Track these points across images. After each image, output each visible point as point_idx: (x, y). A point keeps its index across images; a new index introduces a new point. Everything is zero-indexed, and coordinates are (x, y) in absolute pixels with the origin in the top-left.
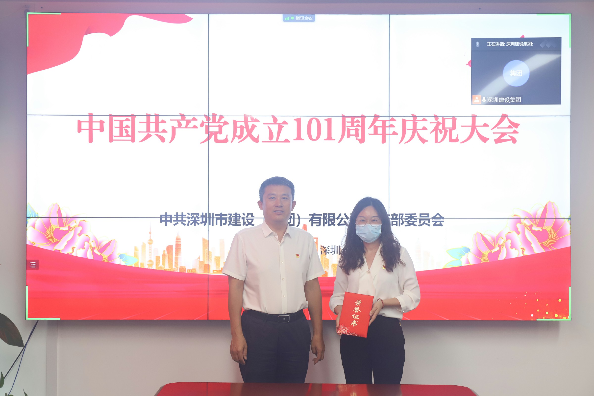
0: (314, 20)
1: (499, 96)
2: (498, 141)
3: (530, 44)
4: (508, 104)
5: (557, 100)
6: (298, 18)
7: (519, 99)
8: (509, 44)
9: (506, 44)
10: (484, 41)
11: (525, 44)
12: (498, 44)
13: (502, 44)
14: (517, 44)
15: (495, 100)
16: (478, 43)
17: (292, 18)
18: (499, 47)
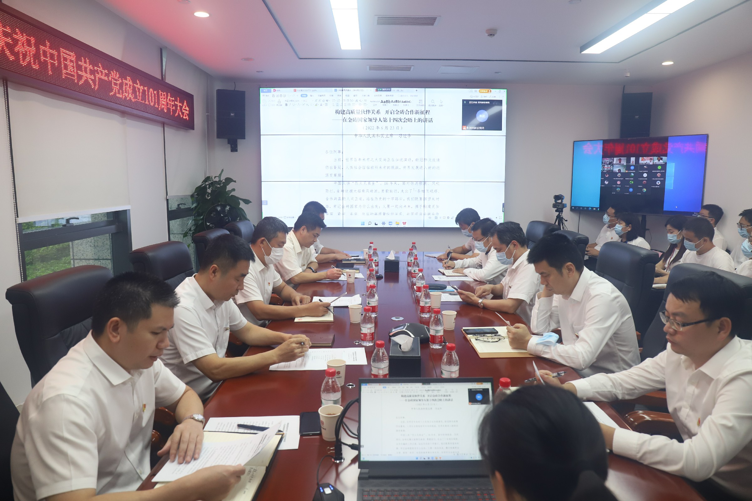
0: (390, 91)
1: (477, 126)
3: (489, 103)
4: (478, 130)
5: (500, 129)
6: (383, 89)
7: (483, 128)
8: (479, 102)
9: (477, 103)
10: (468, 101)
11: (486, 103)
12: (474, 102)
13: (476, 102)
14: (483, 103)
15: (475, 128)
16: (465, 102)
17: (381, 90)
18: (475, 104)
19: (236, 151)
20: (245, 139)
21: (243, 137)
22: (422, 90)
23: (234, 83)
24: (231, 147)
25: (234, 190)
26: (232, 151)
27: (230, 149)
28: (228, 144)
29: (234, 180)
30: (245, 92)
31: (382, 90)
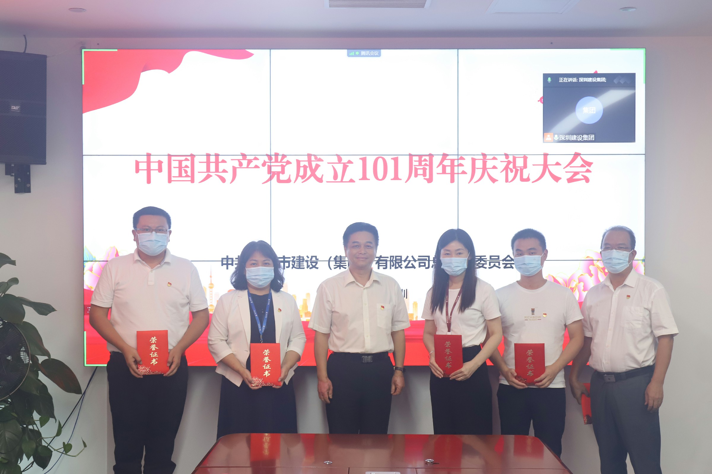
0: (379, 55)
1: (571, 133)
2: (570, 180)
3: (603, 80)
4: (580, 142)
5: (630, 137)
6: (363, 53)
7: (592, 137)
8: (581, 80)
9: (578, 80)
10: (556, 77)
11: (599, 80)
12: (570, 80)
13: (575, 80)
14: (590, 80)
16: (549, 79)
17: (357, 53)
18: (571, 83)
19: (28, 190)
20: (44, 163)
21: (42, 160)
22: (453, 52)
23: (24, 38)
24: (16, 182)
25: (15, 281)
26: (17, 191)
27: (12, 187)
28: (7, 173)
29: (13, 258)
30: (45, 57)
31: (360, 53)
